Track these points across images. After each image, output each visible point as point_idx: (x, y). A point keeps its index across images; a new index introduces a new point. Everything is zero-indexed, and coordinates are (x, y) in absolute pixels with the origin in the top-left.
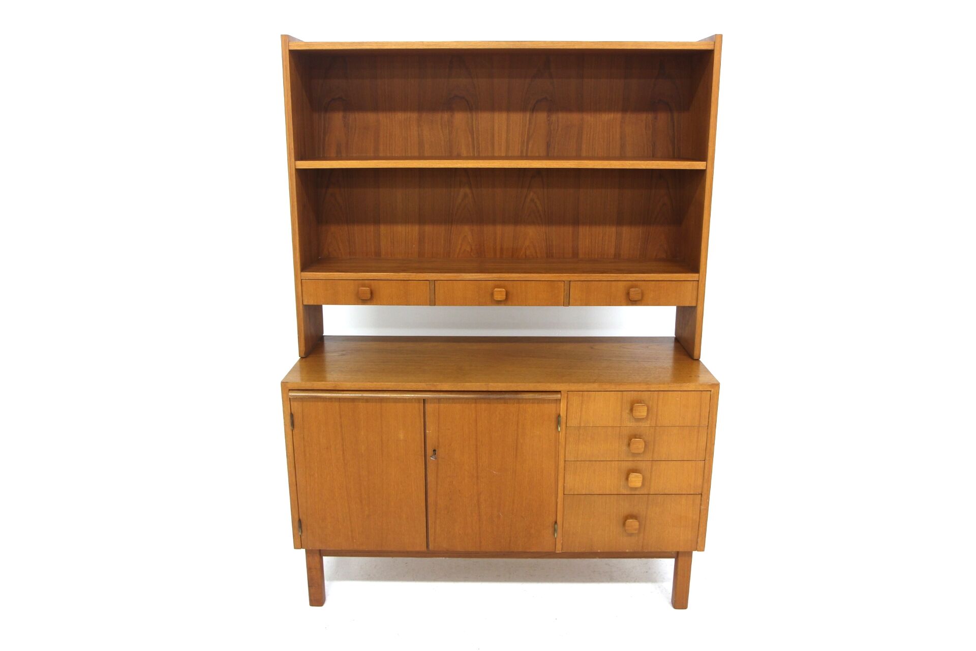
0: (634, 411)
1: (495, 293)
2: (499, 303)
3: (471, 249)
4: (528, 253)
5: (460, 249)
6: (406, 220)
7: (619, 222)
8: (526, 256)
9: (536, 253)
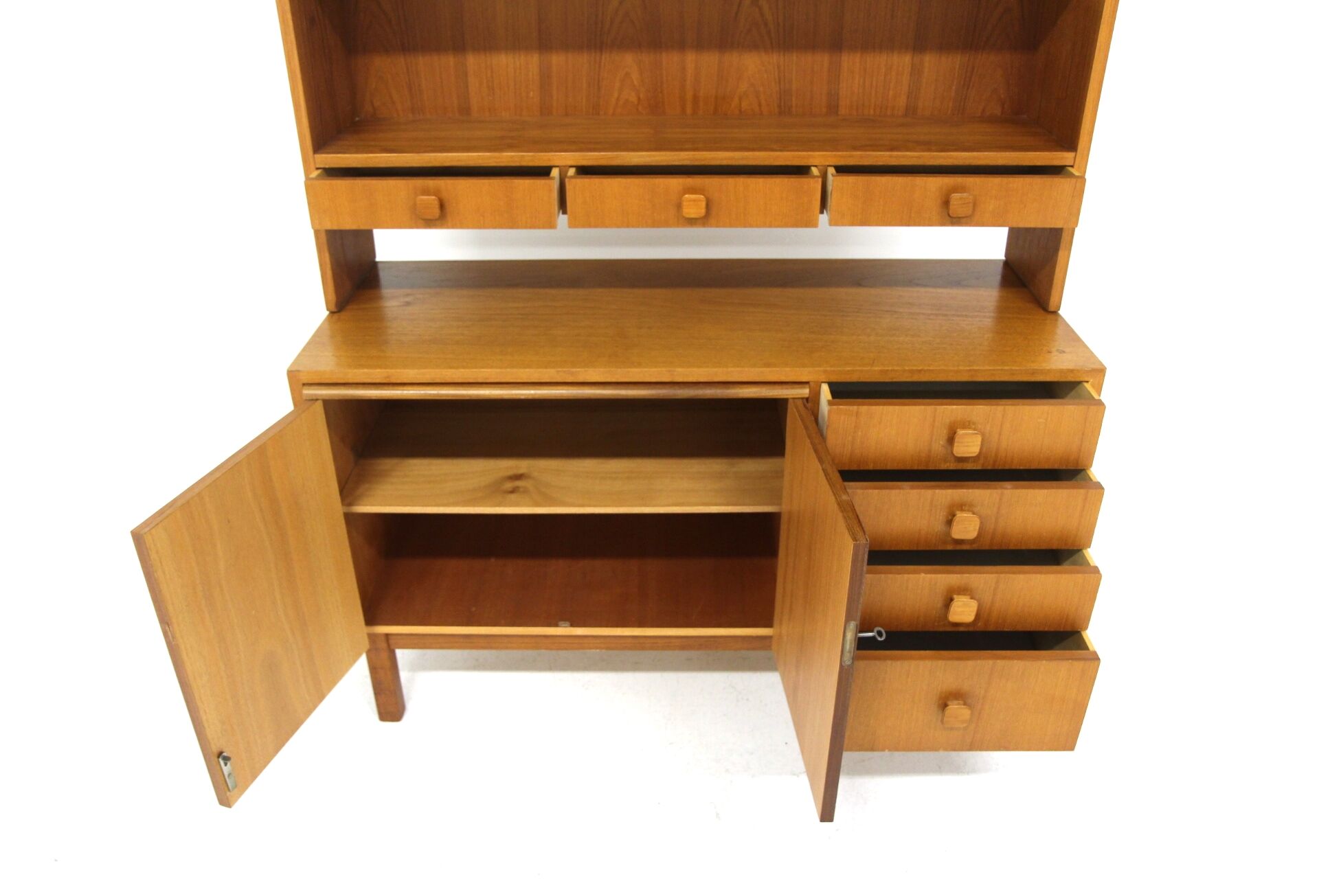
0: (956, 444)
1: (685, 203)
2: (692, 222)
3: (639, 98)
4: (745, 105)
5: (618, 99)
6: (515, 44)
7: (919, 45)
8: (740, 111)
9: (760, 105)
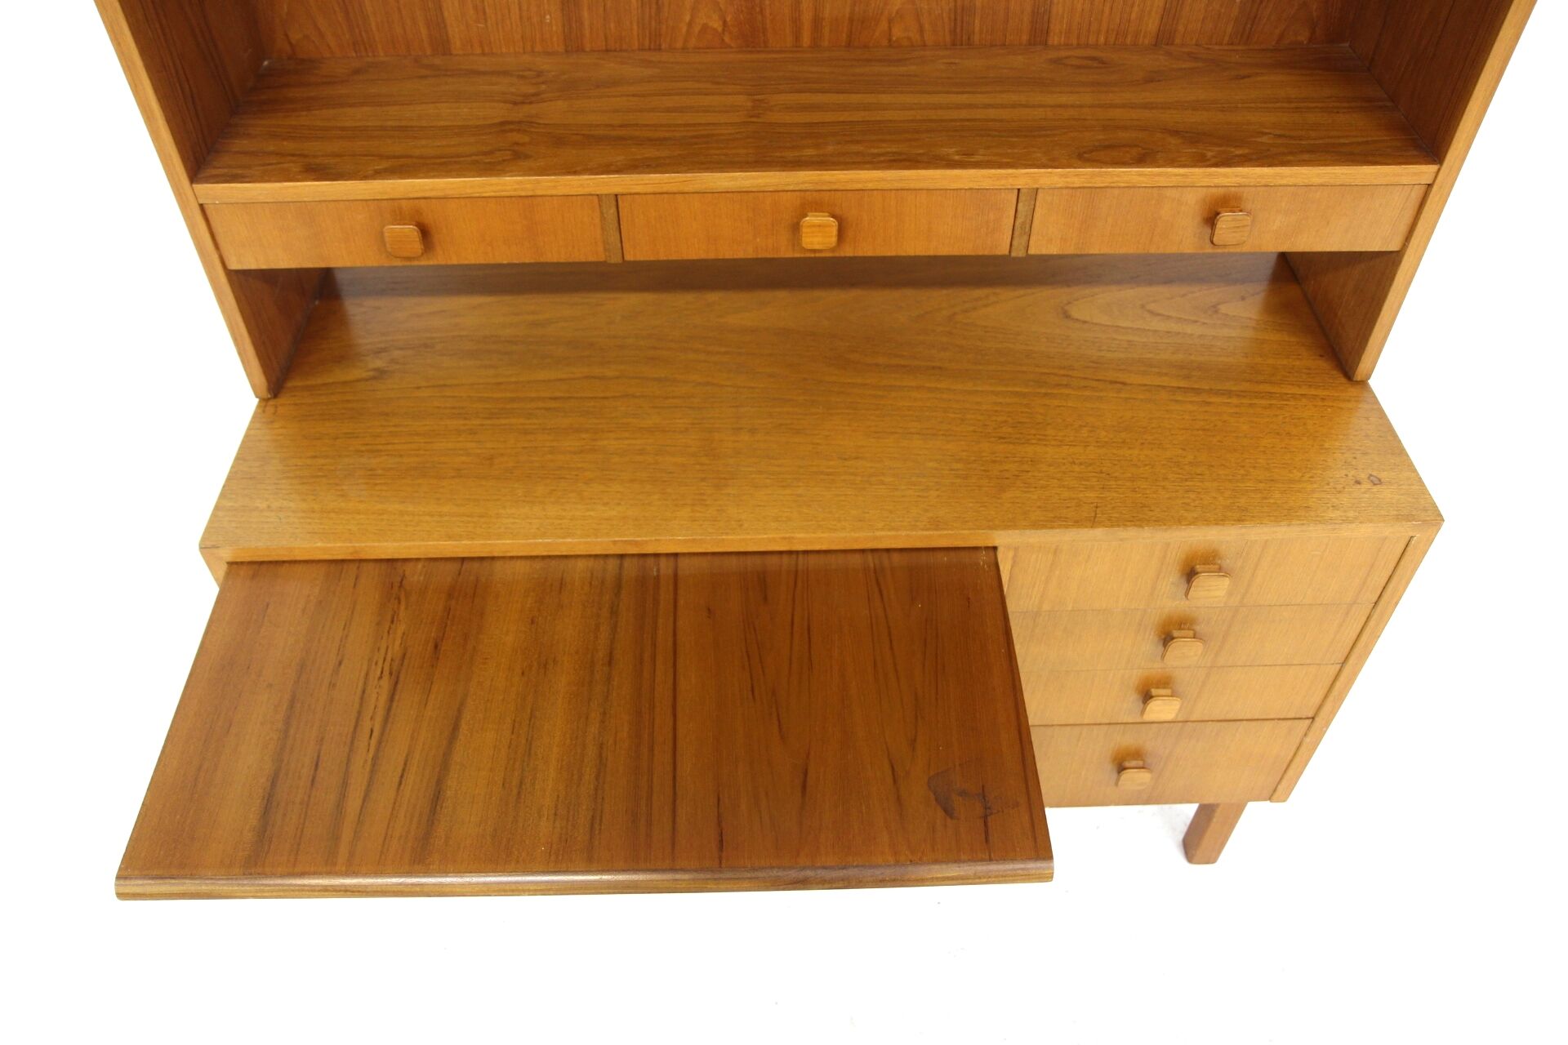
9: (921, 30)
